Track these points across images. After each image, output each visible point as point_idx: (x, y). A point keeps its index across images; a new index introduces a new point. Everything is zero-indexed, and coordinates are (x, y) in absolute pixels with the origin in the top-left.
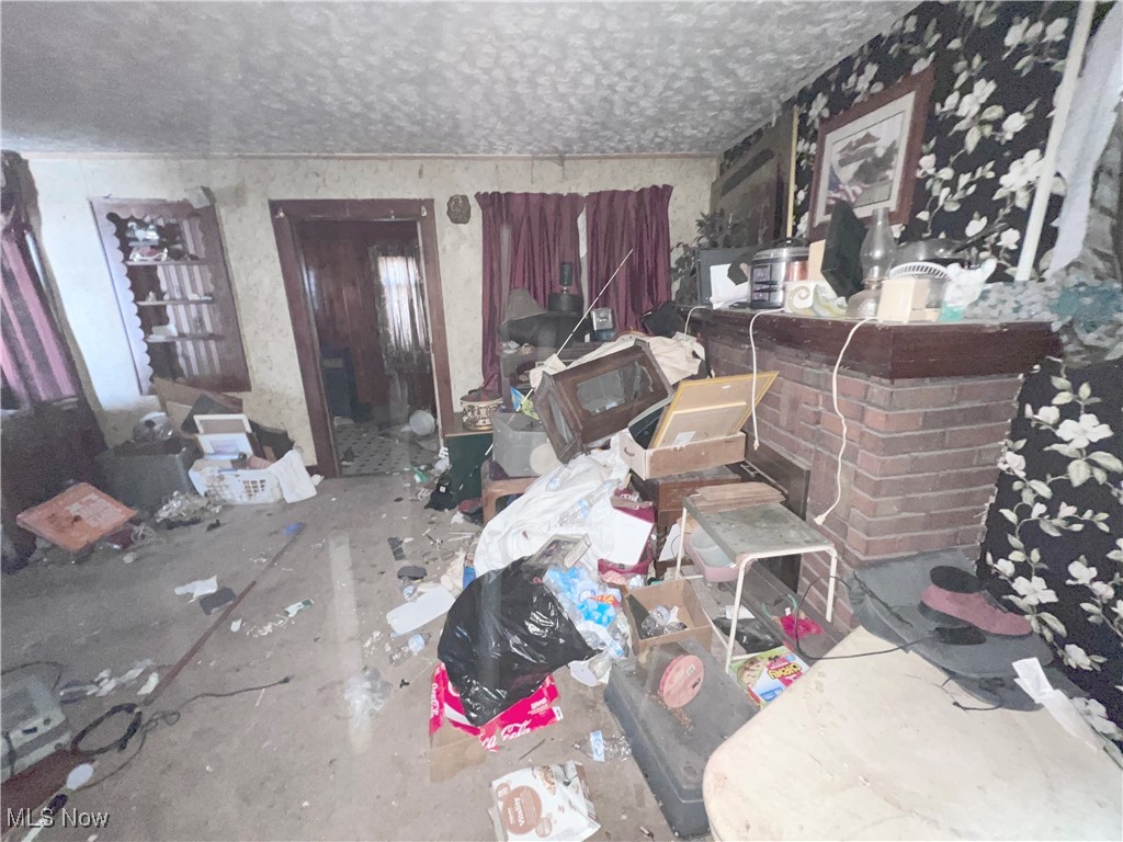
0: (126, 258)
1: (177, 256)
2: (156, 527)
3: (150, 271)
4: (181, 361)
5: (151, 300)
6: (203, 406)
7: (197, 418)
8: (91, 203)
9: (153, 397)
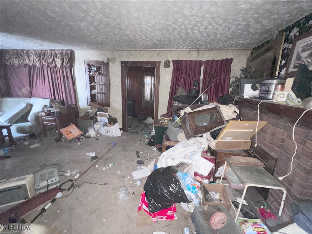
0: (90, 74)
1: (100, 74)
2: (85, 137)
3: (94, 77)
4: (97, 98)
5: (93, 84)
6: (100, 110)
7: (98, 113)
8: (85, 61)
9: (90, 106)
